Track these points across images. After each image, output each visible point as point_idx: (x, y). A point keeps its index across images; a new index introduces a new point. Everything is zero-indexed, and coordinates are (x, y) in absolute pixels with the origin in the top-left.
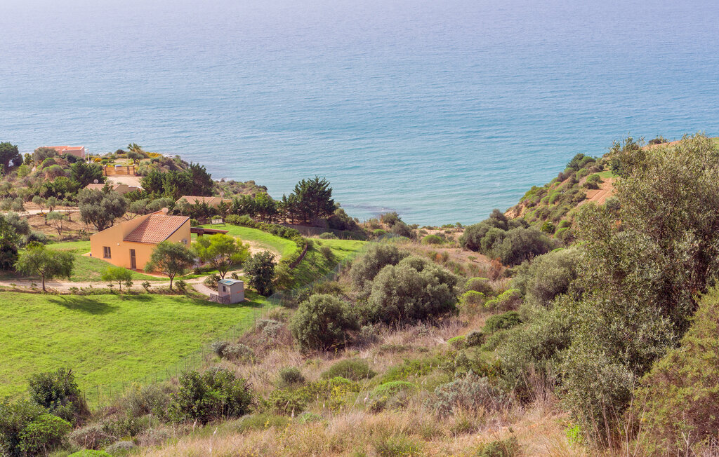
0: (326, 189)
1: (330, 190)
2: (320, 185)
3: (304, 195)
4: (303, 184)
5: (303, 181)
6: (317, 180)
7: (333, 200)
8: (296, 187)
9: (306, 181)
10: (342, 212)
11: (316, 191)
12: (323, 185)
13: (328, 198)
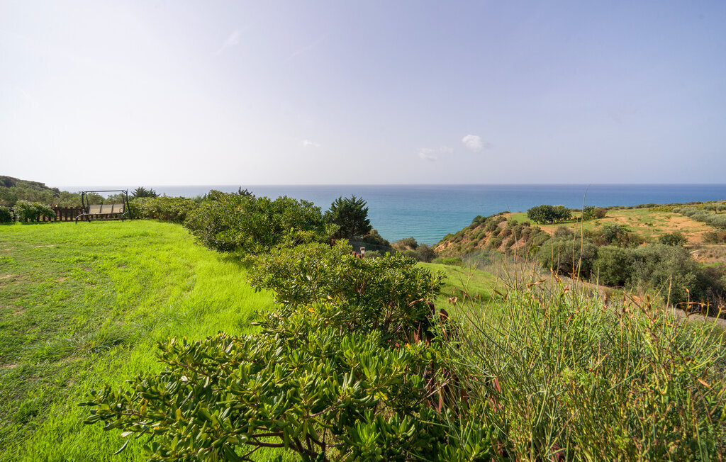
0: (363, 209)
1: (367, 209)
2: (356, 205)
3: (341, 213)
4: (340, 202)
5: (340, 199)
6: (354, 199)
7: (368, 220)
8: (333, 205)
9: (342, 199)
10: (376, 232)
11: (352, 210)
12: (360, 204)
13: (364, 217)
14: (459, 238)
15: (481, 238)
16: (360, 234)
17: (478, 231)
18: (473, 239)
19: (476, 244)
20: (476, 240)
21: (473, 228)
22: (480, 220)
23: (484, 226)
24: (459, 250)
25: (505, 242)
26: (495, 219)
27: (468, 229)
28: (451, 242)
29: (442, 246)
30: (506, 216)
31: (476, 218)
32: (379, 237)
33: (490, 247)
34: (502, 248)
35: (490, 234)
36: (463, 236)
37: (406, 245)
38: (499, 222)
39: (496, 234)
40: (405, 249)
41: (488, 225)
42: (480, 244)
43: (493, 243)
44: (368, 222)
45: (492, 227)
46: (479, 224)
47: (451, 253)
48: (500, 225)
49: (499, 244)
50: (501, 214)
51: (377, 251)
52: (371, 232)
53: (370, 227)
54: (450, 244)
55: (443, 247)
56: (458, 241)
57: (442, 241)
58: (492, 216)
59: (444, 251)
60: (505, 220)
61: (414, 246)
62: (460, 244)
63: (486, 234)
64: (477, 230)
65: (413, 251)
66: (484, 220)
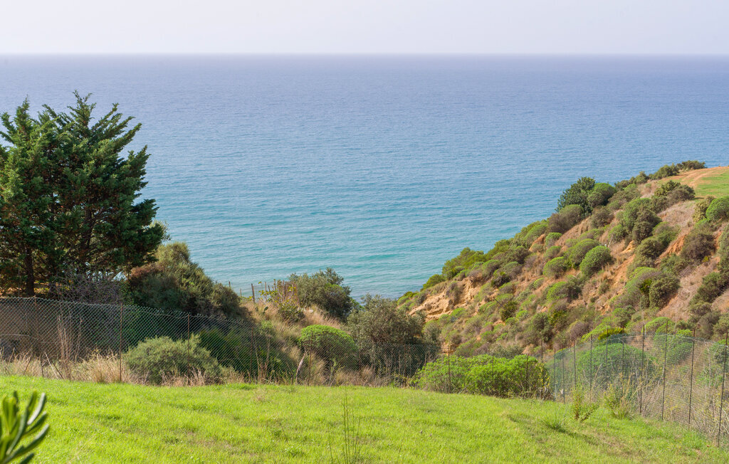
0: (123, 155)
1: (140, 160)
2: (95, 136)
3: (26, 173)
4: (23, 127)
5: (22, 115)
6: (84, 115)
7: (149, 203)
9: (34, 114)
10: (181, 253)
11: (78, 161)
12: (111, 134)
13: (128, 191)
14: (508, 268)
15: (595, 269)
16: (114, 262)
17: (583, 241)
18: (560, 271)
19: (574, 293)
20: (572, 275)
21: (562, 227)
22: (591, 196)
23: (605, 220)
24: (508, 314)
25: (690, 283)
26: (647, 193)
27: (544, 230)
28: (476, 282)
29: (441, 300)
30: (688, 179)
31: (576, 189)
32: (193, 273)
33: (631, 303)
34: (679, 309)
35: (628, 254)
36: (522, 259)
37: (305, 302)
38: (663, 206)
39: (654, 252)
40: (301, 319)
41: (620, 217)
42: (589, 292)
43: (644, 288)
44: (146, 211)
45: (640, 224)
46: (586, 210)
47: (477, 326)
48: (667, 216)
49: (666, 294)
50: (671, 172)
51: (194, 340)
52: (162, 252)
53: (158, 232)
54: (470, 292)
55: (445, 303)
56: (505, 280)
57: (436, 280)
58: (634, 181)
59: (446, 321)
60: (688, 195)
61: (338, 306)
62: (512, 290)
63: (616, 250)
64: (577, 236)
65: (334, 326)
66: (606, 197)
